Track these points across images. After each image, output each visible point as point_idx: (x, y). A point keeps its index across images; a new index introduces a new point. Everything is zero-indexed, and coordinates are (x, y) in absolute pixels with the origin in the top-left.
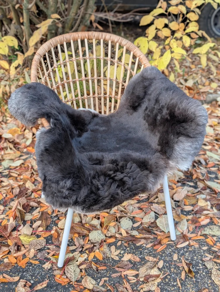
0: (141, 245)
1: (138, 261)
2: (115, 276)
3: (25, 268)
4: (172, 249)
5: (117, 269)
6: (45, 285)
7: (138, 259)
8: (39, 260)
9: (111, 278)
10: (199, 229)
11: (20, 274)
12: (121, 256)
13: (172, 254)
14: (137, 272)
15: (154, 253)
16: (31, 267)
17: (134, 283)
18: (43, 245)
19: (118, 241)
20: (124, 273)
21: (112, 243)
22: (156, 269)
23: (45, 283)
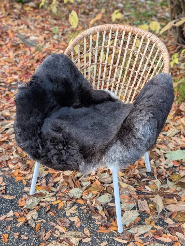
0: (94, 219)
1: (77, 227)
2: (51, 224)
3: (16, 182)
4: (111, 237)
5: (58, 221)
6: (11, 199)
7: (78, 225)
8: (27, 183)
9: (48, 223)
10: (153, 241)
11: (9, 184)
12: (72, 215)
13: (105, 240)
14: (65, 232)
15: (95, 230)
16: (19, 184)
17: (55, 237)
18: (42, 176)
19: (85, 206)
20: (57, 227)
21: (79, 204)
22: (78, 240)
23: (12, 198)
